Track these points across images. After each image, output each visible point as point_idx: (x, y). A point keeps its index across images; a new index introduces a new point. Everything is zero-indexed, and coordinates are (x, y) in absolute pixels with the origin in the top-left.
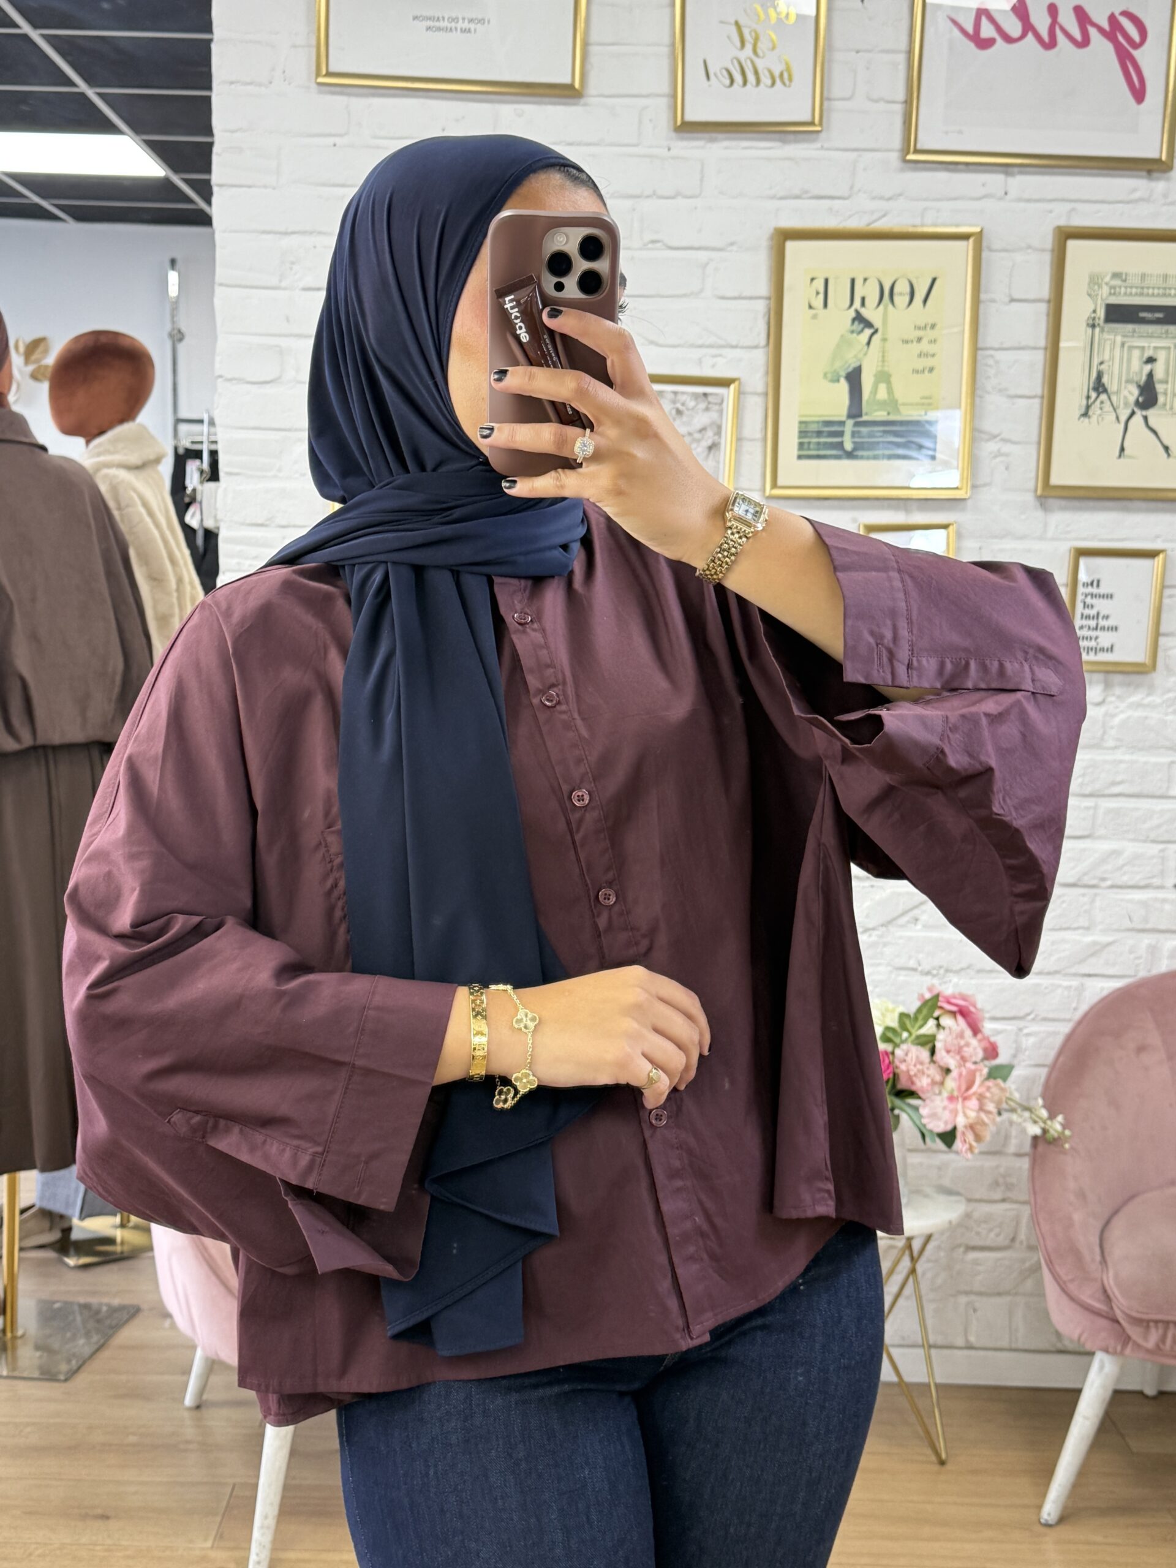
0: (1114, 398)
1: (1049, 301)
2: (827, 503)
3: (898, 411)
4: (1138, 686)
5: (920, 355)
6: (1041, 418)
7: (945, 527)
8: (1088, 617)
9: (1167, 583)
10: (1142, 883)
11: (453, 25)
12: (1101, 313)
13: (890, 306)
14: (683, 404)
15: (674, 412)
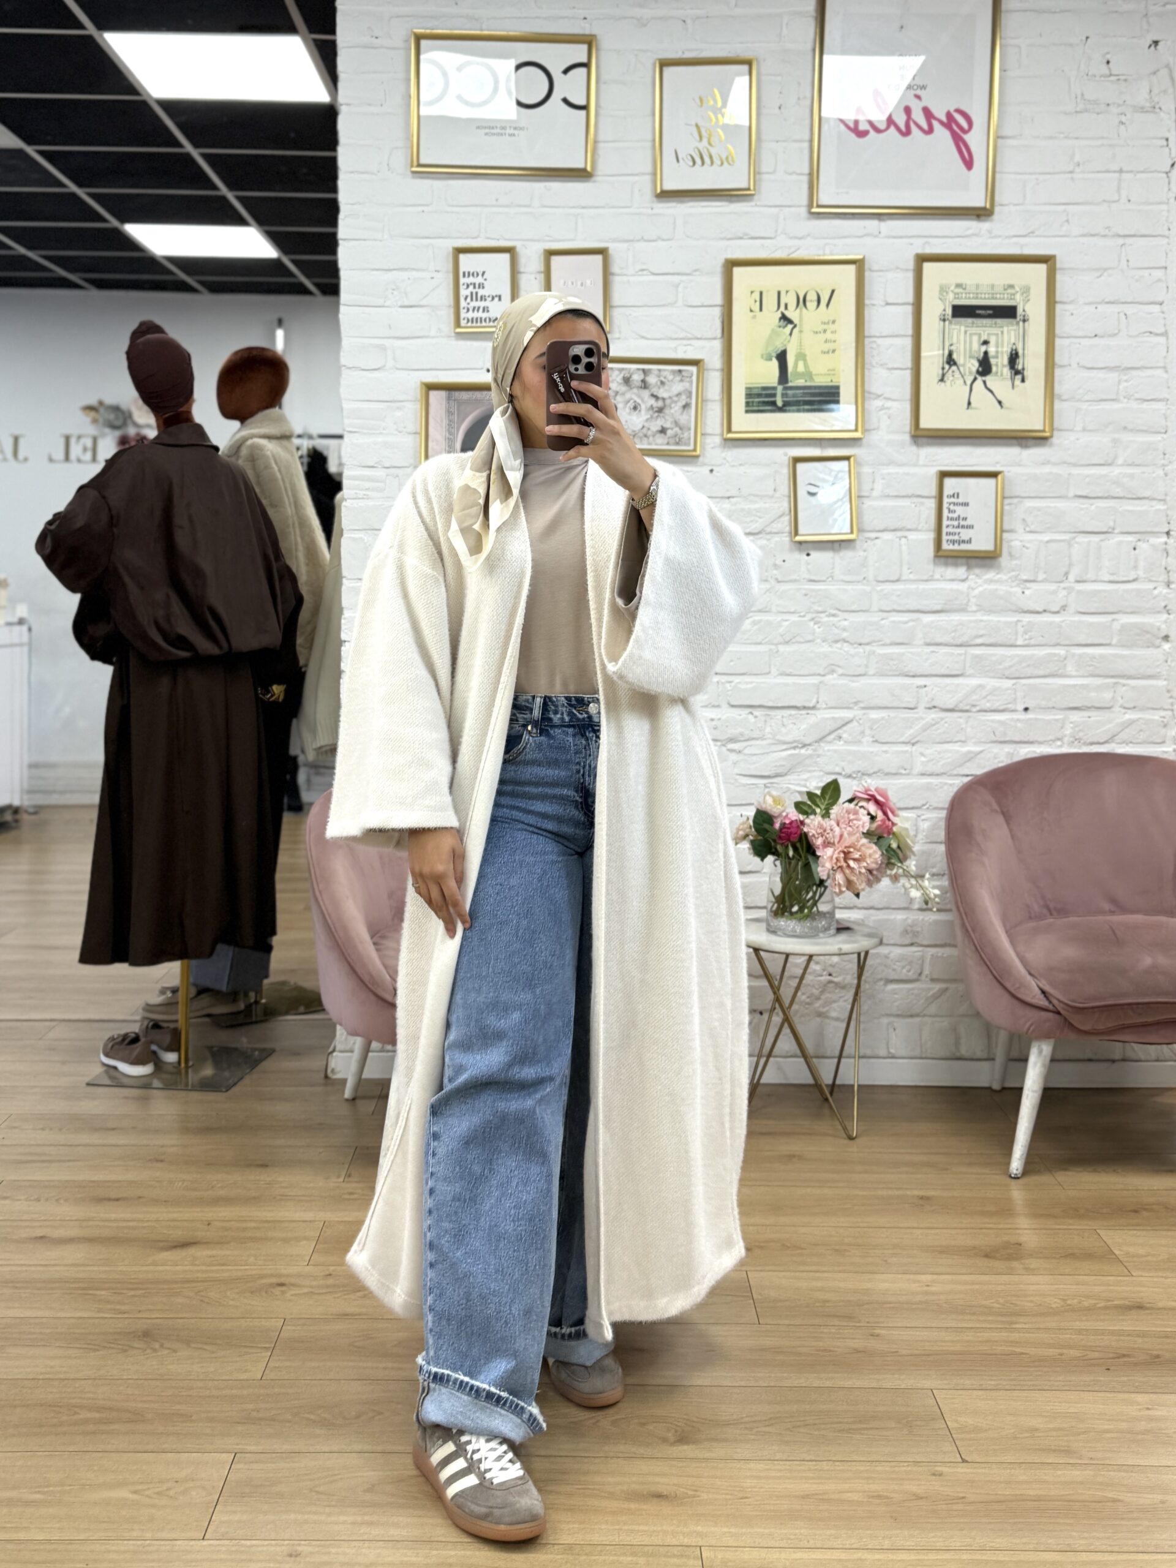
0: (962, 369)
1: (913, 304)
2: (767, 442)
3: (811, 379)
4: (991, 567)
5: (826, 341)
6: (912, 384)
7: (847, 458)
8: (952, 519)
9: (1006, 495)
10: (1001, 708)
11: (503, 131)
12: (949, 311)
13: (804, 309)
14: (665, 378)
15: (659, 383)
